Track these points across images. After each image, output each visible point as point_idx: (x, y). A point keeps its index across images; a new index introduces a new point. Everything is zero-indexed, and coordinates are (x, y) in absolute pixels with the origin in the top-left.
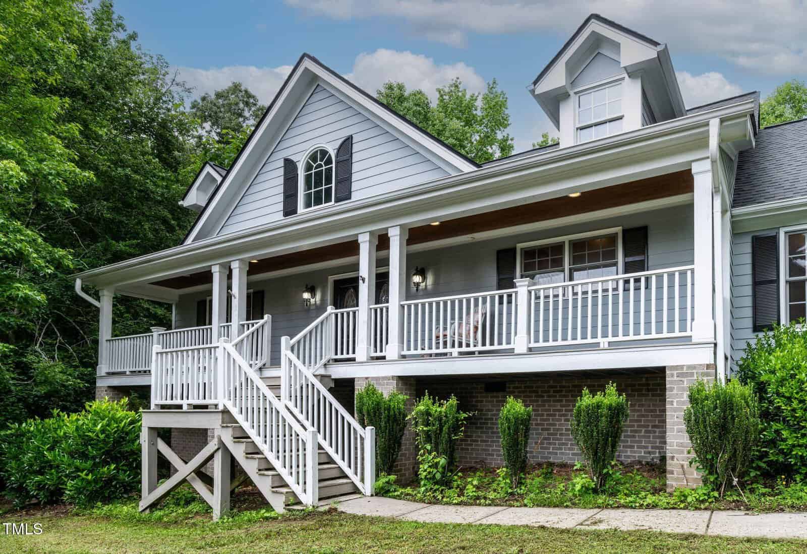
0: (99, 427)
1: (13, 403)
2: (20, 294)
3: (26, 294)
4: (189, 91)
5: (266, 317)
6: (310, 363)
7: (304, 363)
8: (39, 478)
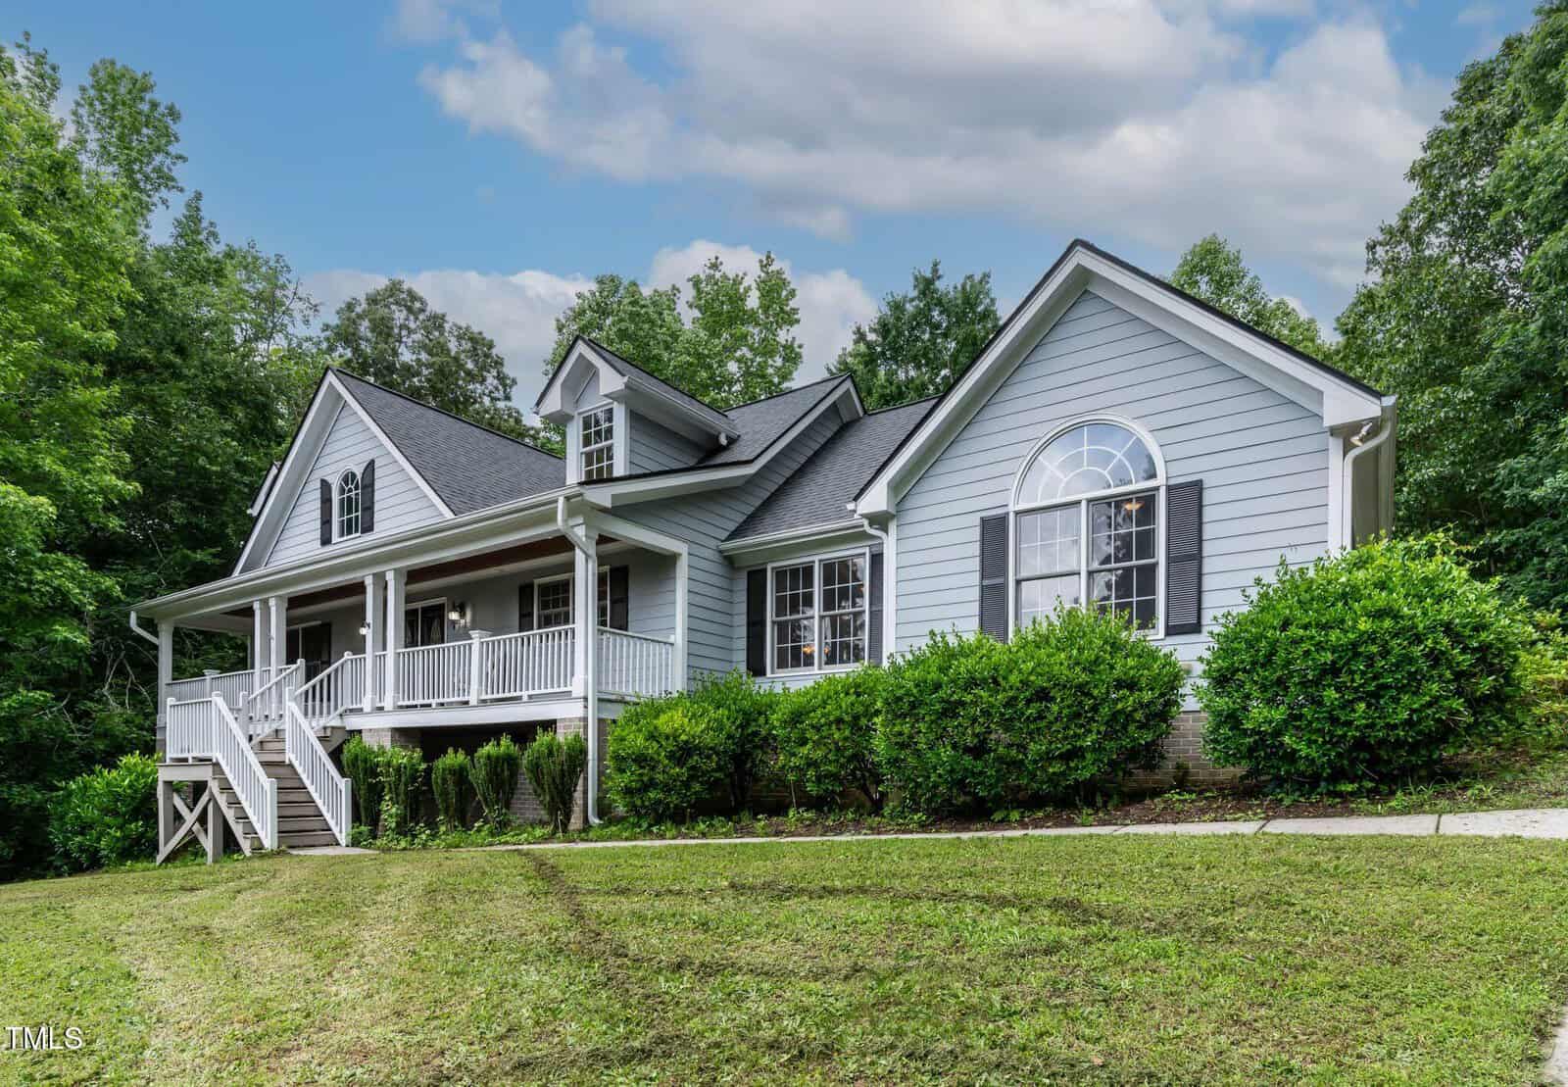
0: (126, 782)
1: (72, 760)
2: (59, 637)
3: (66, 637)
4: (315, 308)
5: (299, 661)
6: (314, 713)
7: (306, 714)
8: (79, 839)
